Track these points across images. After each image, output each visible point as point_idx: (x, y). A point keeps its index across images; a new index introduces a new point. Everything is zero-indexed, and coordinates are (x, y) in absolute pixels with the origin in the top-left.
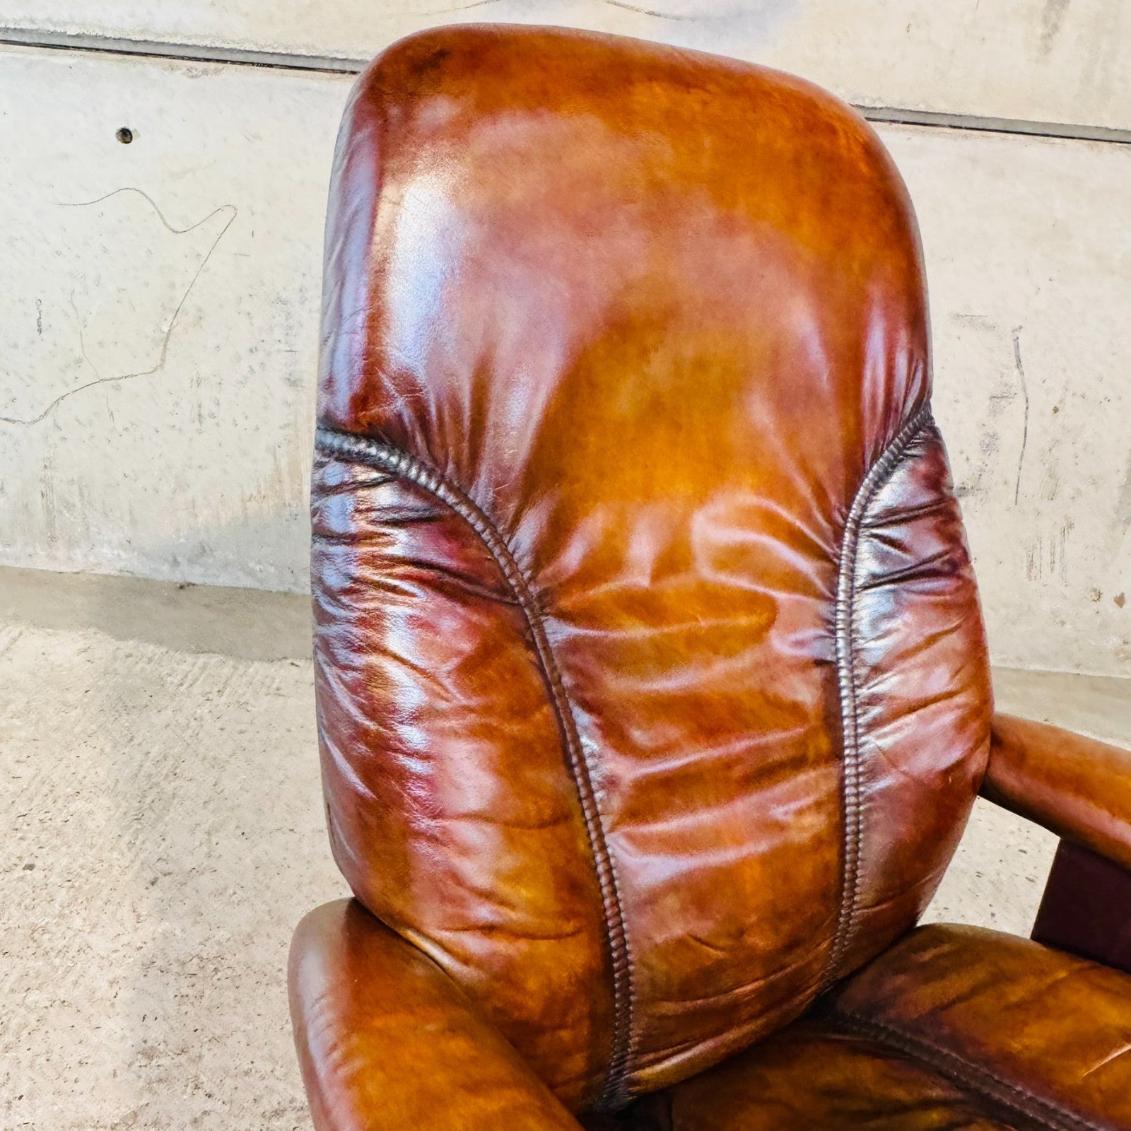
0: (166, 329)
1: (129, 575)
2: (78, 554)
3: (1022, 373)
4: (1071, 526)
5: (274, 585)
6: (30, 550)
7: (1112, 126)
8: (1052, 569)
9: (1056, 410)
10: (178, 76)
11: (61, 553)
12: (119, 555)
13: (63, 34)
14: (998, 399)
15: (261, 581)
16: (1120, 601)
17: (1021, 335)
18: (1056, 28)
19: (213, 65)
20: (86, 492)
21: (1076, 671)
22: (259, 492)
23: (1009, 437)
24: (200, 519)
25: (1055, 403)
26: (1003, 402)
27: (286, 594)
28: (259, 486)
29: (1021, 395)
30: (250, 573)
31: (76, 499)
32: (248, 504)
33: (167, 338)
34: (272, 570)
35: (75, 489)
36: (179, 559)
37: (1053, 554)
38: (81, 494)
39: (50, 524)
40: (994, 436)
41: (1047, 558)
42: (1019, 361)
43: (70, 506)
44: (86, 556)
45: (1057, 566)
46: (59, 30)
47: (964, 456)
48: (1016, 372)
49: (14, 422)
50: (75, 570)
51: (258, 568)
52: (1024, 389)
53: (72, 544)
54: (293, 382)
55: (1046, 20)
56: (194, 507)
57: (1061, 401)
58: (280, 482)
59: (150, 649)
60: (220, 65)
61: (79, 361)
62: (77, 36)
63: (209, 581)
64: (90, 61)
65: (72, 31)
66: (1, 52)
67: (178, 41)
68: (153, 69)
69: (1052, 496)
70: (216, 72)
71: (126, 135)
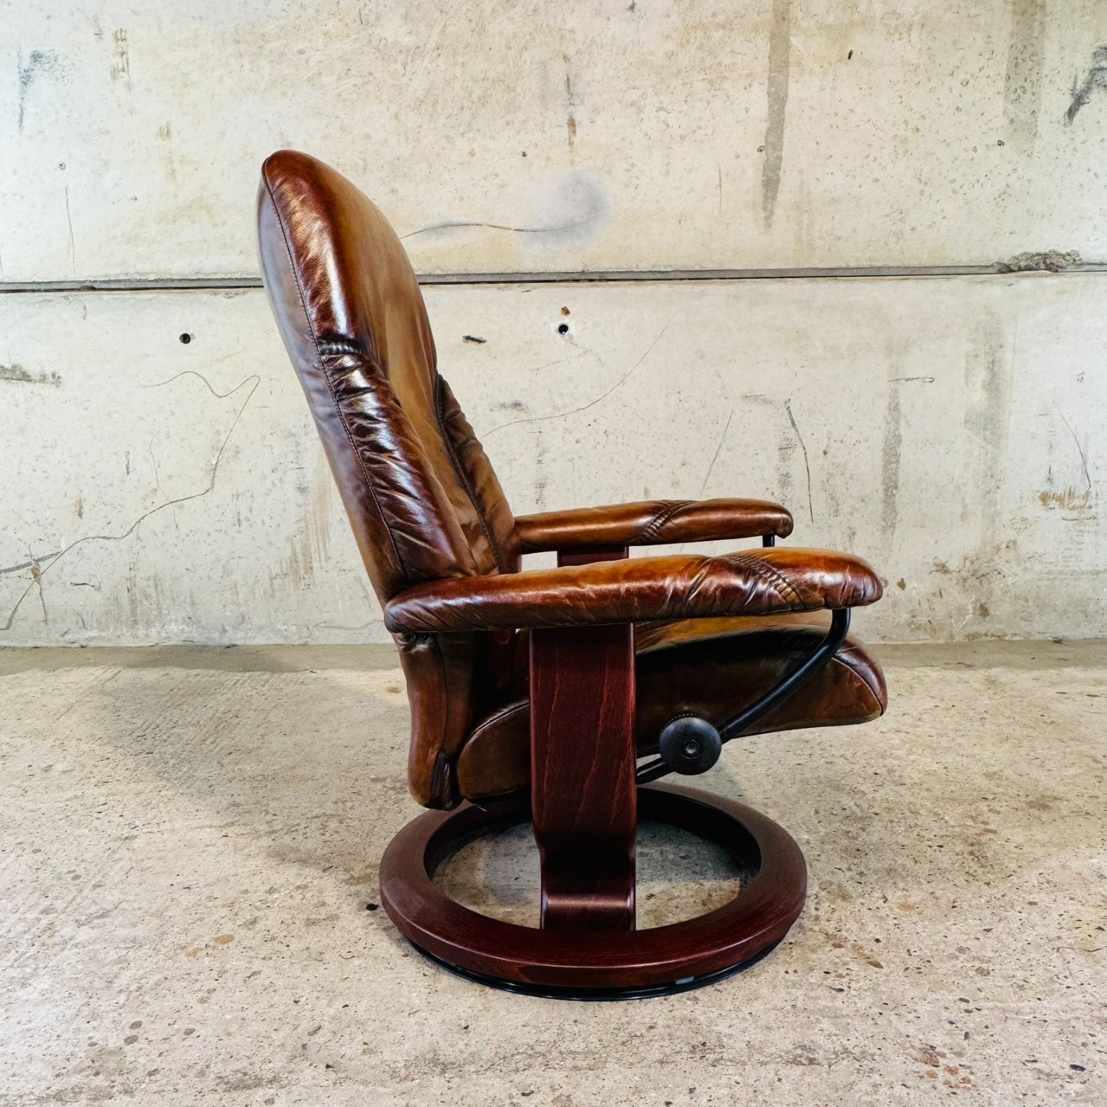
0: (214, 462)
1: (190, 643)
2: (153, 632)
3: (797, 430)
4: (854, 534)
5: (296, 640)
6: (118, 632)
7: (821, 266)
9: (825, 453)
10: (220, 299)
11: (141, 632)
12: (183, 630)
13: (147, 281)
14: (785, 449)
15: (286, 638)
16: (902, 585)
17: (791, 405)
18: (772, 212)
19: (242, 290)
20: (159, 583)
21: (882, 642)
22: (282, 572)
23: (798, 475)
24: (241, 595)
25: (823, 448)
26: (789, 452)
27: (304, 645)
28: (282, 567)
29: (799, 443)
30: (278, 632)
31: (152, 591)
32: (274, 581)
33: (215, 469)
34: (294, 628)
35: (151, 583)
36: (227, 628)
38: (156, 587)
39: (133, 612)
40: (787, 475)
42: (793, 423)
43: (147, 597)
44: (159, 632)
46: (143, 278)
47: (769, 492)
48: (793, 430)
49: (109, 538)
50: (152, 644)
51: (283, 628)
52: (801, 440)
53: (149, 624)
54: (302, 490)
55: (765, 209)
56: (236, 588)
57: (827, 446)
58: (296, 562)
59: (212, 672)
60: (246, 289)
61: (156, 490)
62: (155, 281)
63: (249, 642)
64: (163, 296)
65: (152, 277)
66: (105, 296)
67: (219, 276)
68: (204, 296)
69: (836, 513)
70: (244, 293)
71: (186, 338)
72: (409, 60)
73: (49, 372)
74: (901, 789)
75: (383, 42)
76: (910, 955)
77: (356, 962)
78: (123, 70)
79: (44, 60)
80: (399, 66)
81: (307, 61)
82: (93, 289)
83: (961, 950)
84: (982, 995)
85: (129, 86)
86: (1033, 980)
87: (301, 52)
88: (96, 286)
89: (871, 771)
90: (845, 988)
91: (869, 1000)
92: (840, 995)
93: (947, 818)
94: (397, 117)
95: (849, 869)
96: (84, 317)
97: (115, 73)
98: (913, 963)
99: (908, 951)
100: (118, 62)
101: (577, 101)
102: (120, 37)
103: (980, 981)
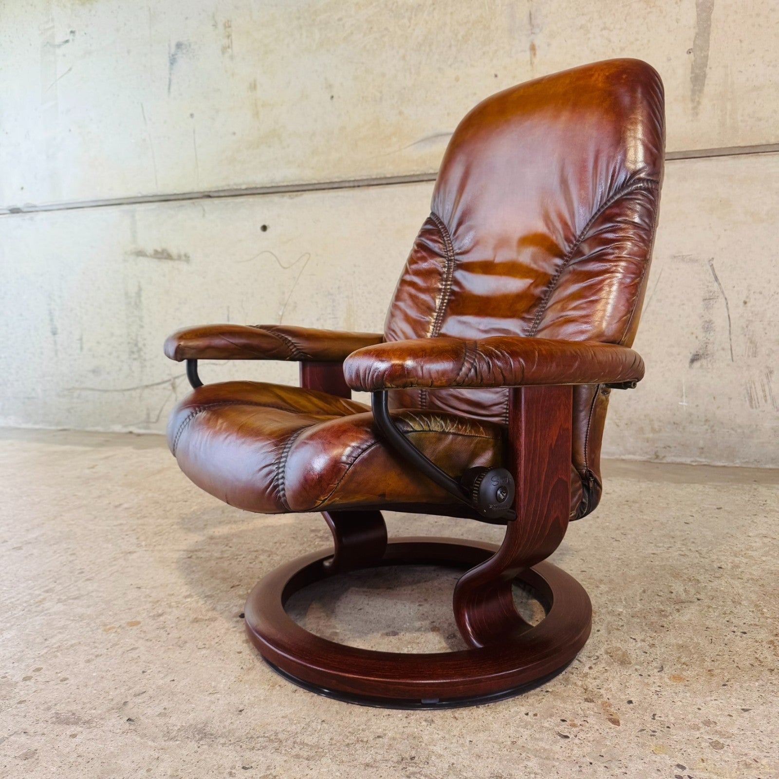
0: (281, 314)
3: (720, 284)
4: (771, 372)
7: (742, 144)
8: (766, 401)
9: (745, 303)
13: (241, 189)
14: (708, 300)
17: (714, 262)
18: (699, 103)
23: (720, 321)
25: (743, 299)
26: (711, 302)
29: (721, 296)
33: (281, 318)
37: (764, 391)
40: (710, 322)
41: (761, 394)
42: (716, 279)
45: (768, 398)
46: (239, 187)
47: (694, 336)
48: (716, 284)
52: (723, 292)
55: (693, 101)
57: (747, 297)
62: (246, 189)
64: (251, 199)
65: (244, 187)
66: (216, 201)
67: (285, 184)
68: (276, 198)
69: (755, 354)
70: (301, 195)
71: (264, 228)
72: (413, 16)
73: (183, 253)
74: (736, 583)
75: (396, 4)
76: (654, 719)
77: (204, 652)
78: (229, 47)
79: (183, 47)
80: (406, 21)
81: (344, 26)
82: (209, 197)
83: (707, 723)
84: (703, 765)
85: (232, 58)
86: (764, 761)
87: (340, 19)
88: (211, 194)
89: (716, 565)
90: (571, 736)
91: (587, 749)
92: (563, 742)
93: (765, 610)
94: (404, 58)
95: (643, 641)
96: (204, 216)
97: (224, 49)
98: (651, 726)
99: (654, 715)
100: (226, 42)
101: (537, 30)
102: (227, 25)
103: (709, 753)
